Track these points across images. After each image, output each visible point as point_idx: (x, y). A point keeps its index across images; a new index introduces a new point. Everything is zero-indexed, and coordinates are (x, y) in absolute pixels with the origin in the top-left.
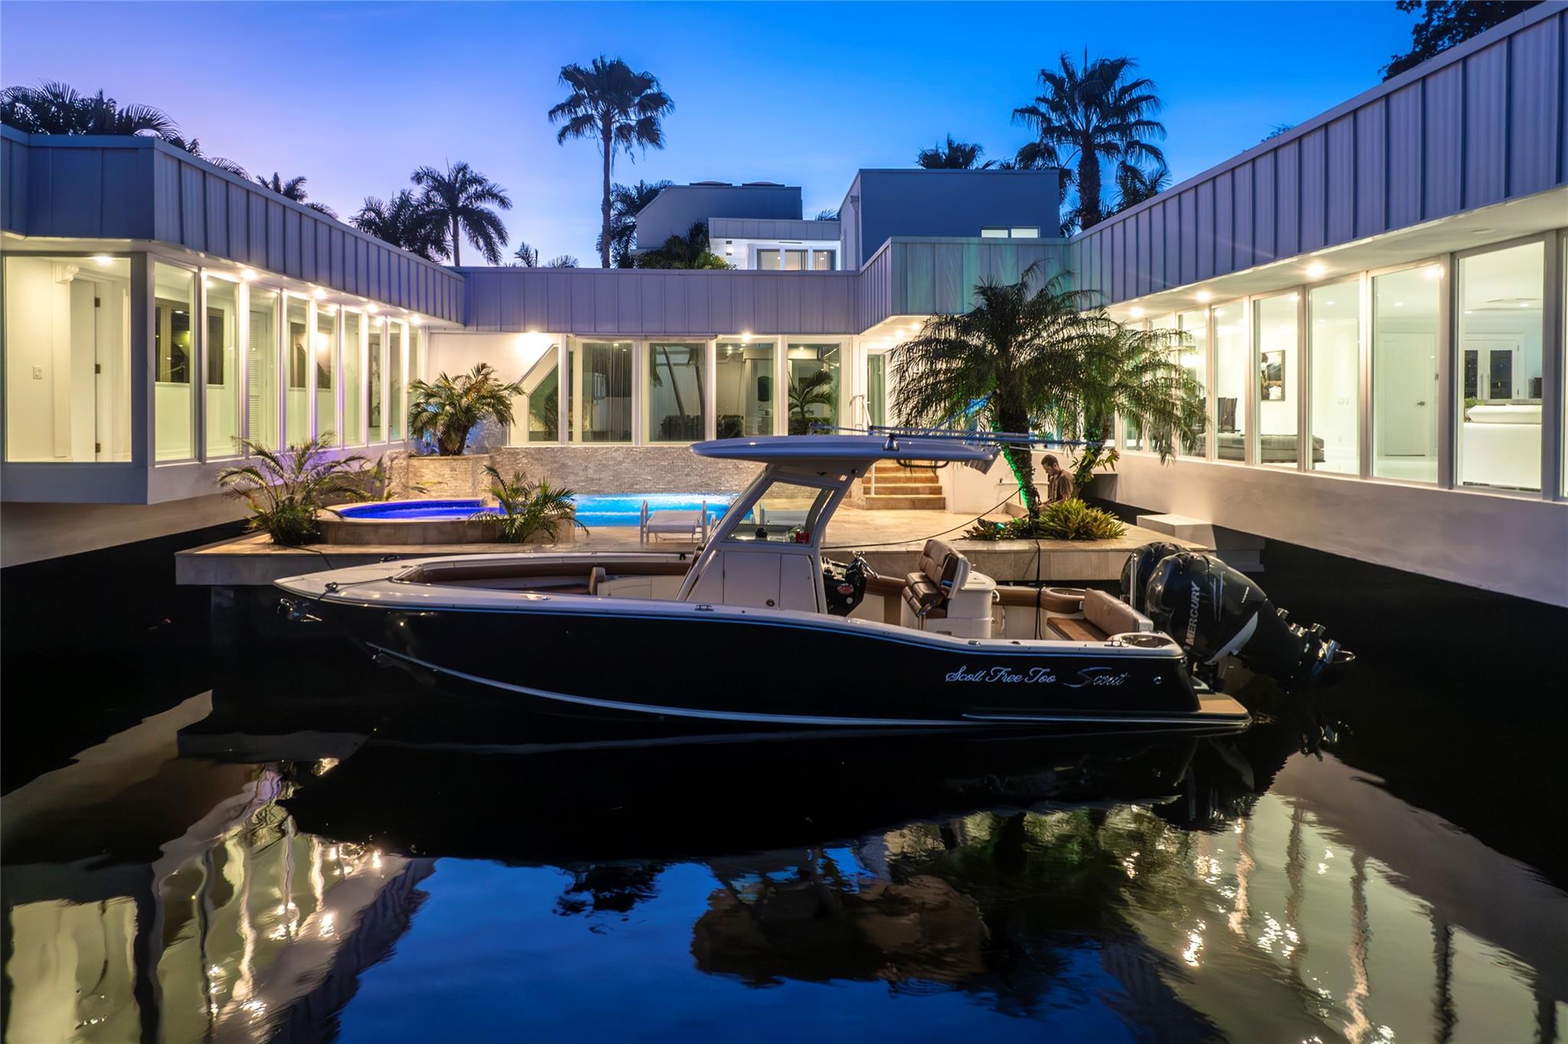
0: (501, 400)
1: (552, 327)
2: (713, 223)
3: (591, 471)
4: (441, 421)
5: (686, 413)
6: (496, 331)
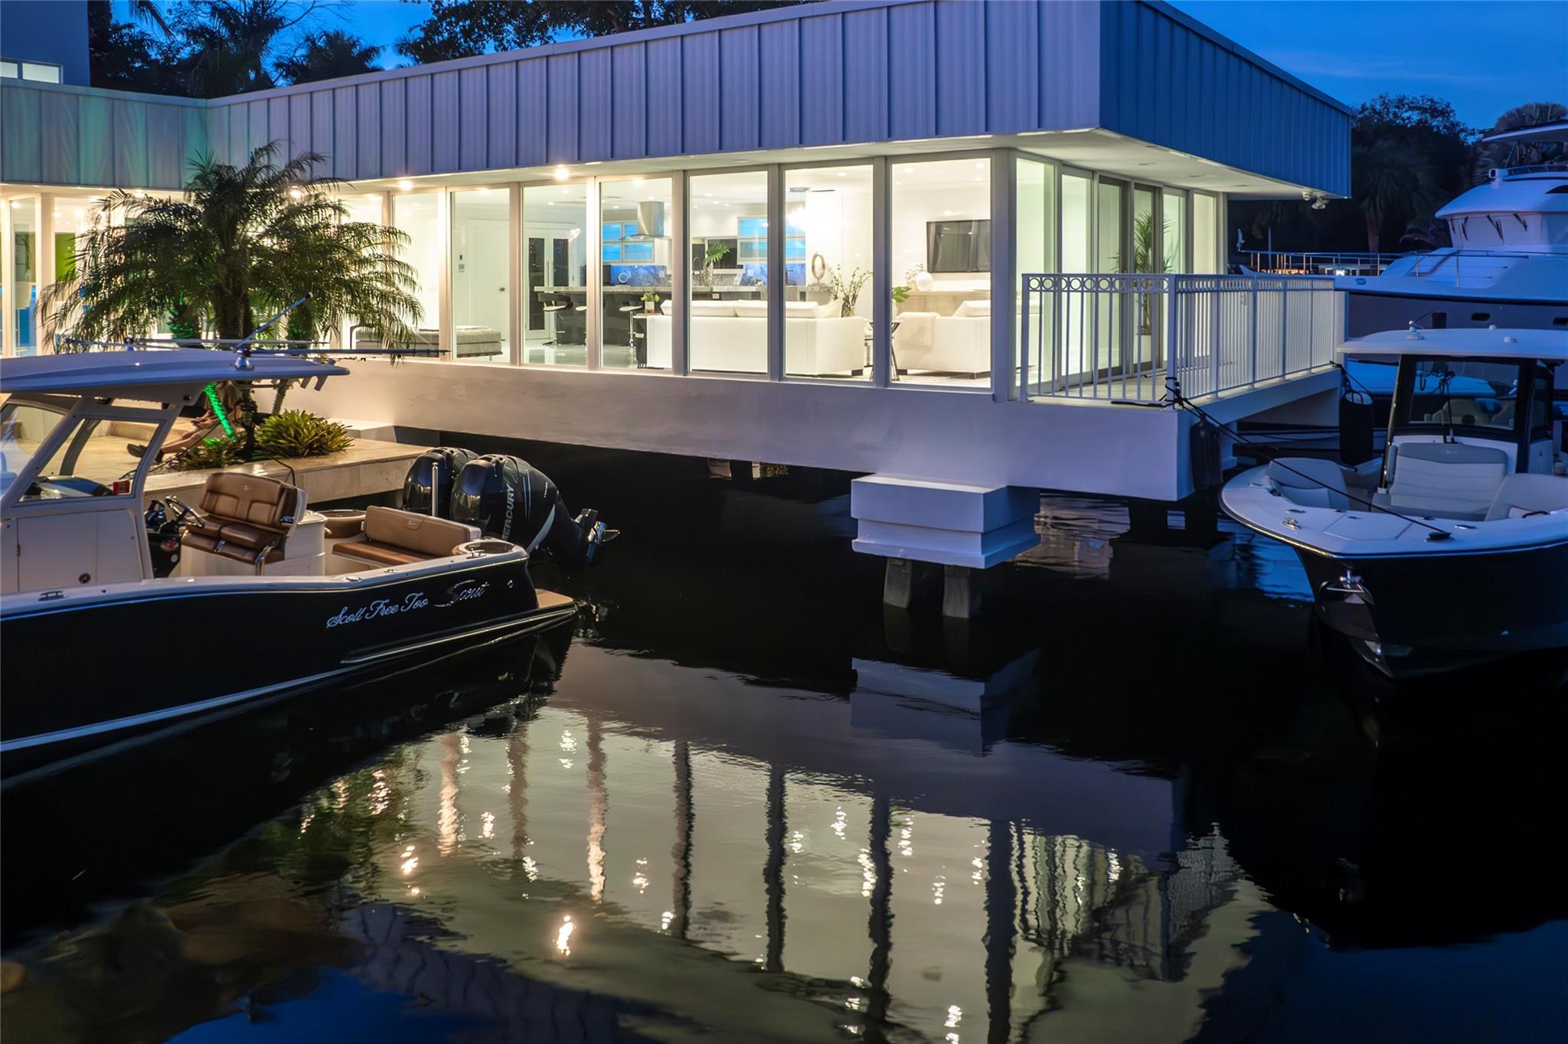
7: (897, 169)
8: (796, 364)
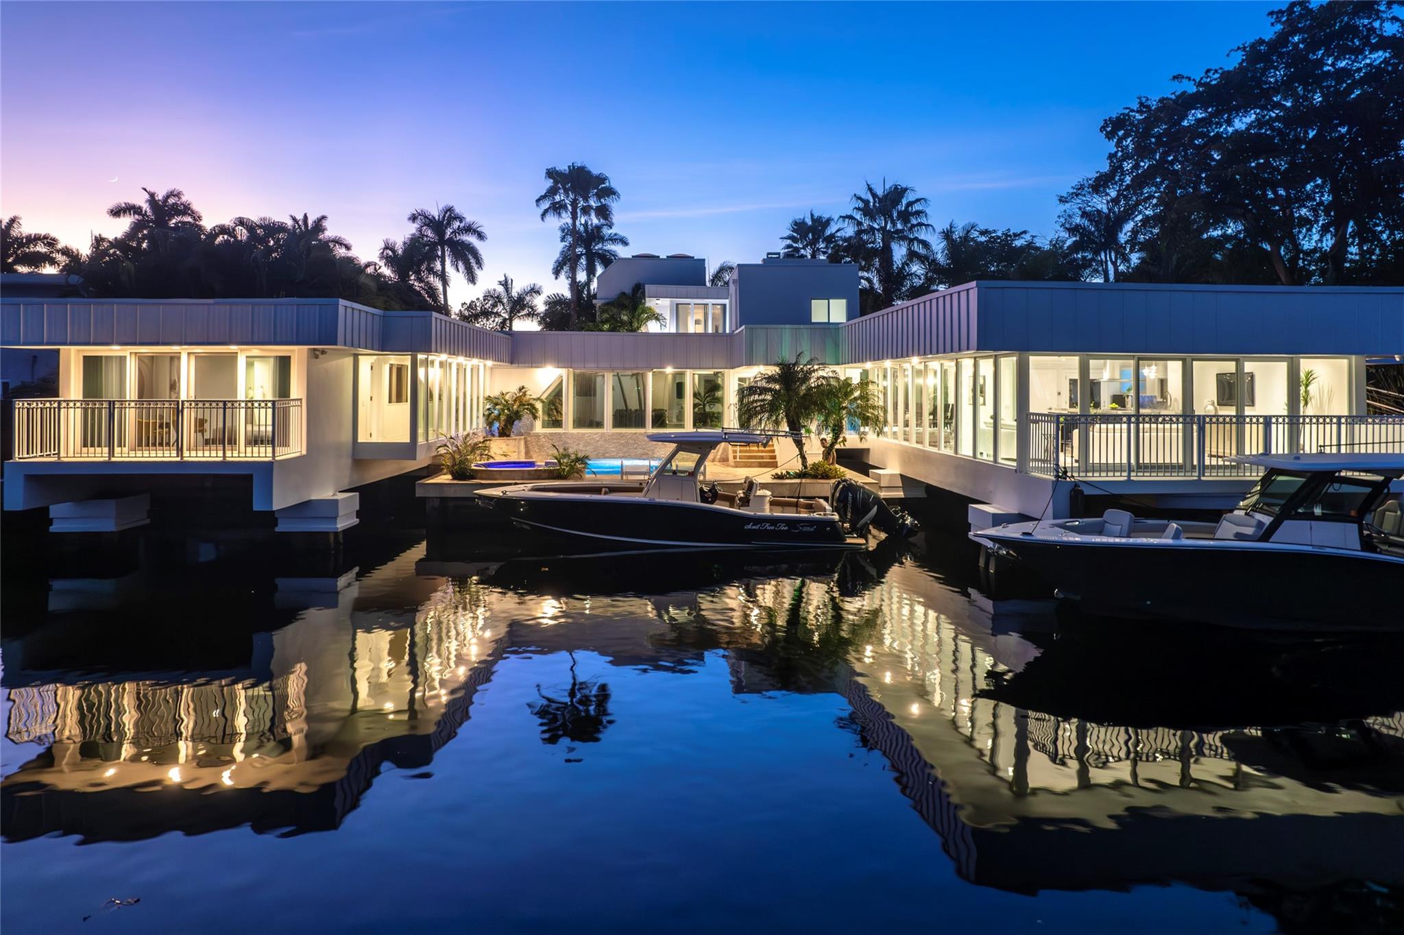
0: (532, 406)
1: (560, 365)
2: (649, 288)
3: (581, 446)
4: (503, 418)
5: (629, 407)
6: (529, 367)
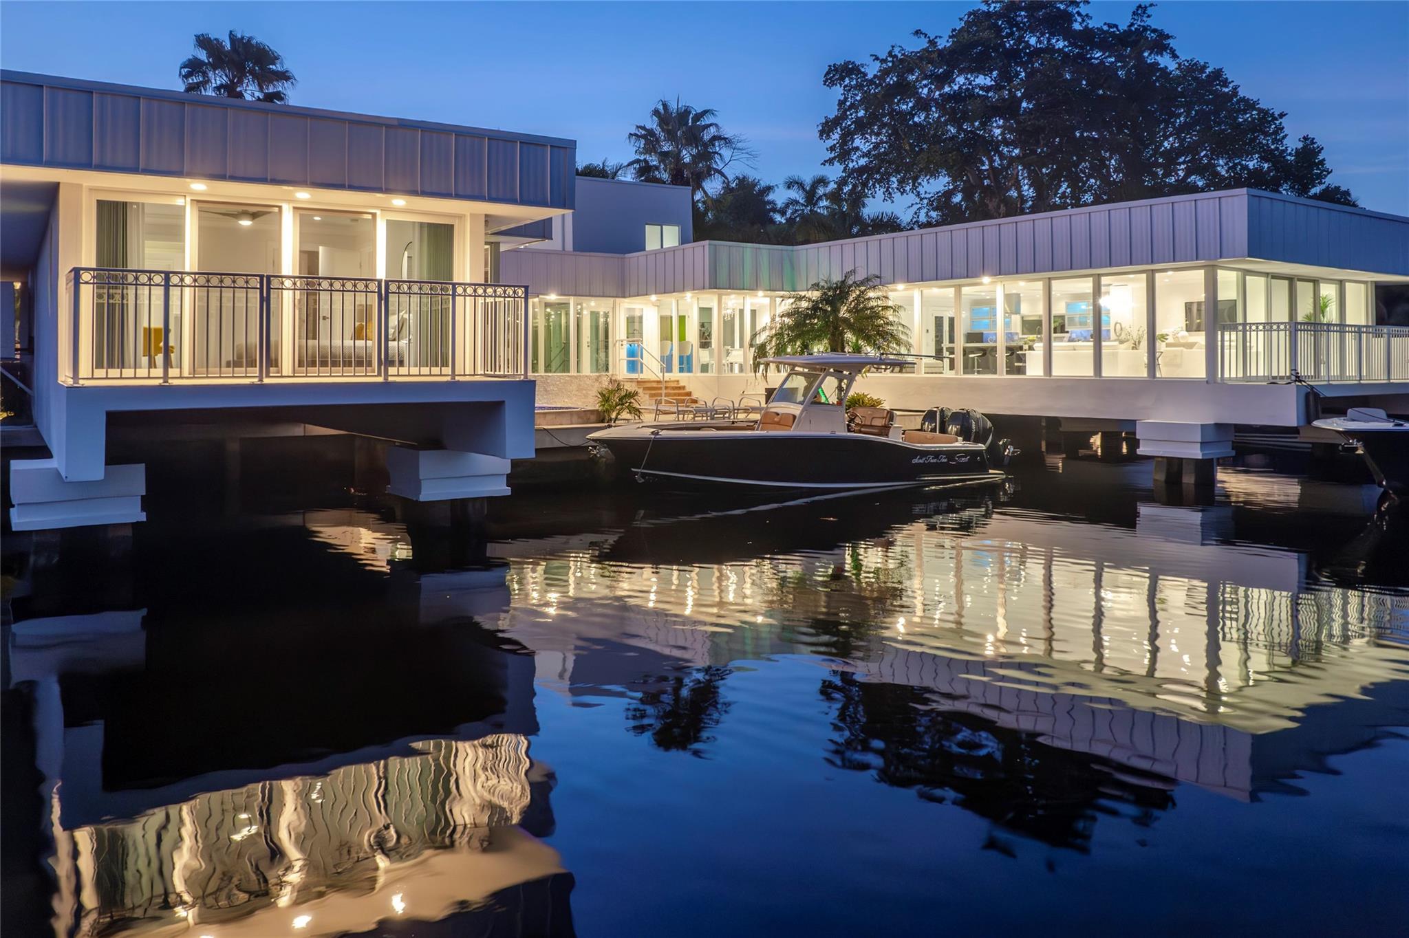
7: (1158, 275)
8: (1107, 373)
